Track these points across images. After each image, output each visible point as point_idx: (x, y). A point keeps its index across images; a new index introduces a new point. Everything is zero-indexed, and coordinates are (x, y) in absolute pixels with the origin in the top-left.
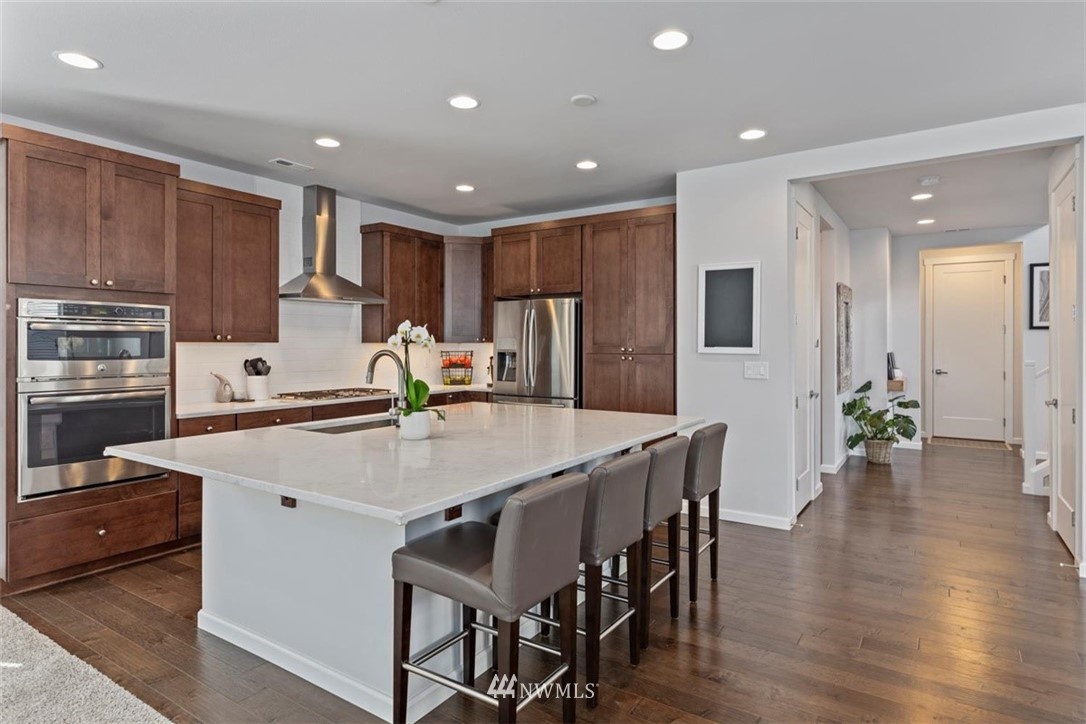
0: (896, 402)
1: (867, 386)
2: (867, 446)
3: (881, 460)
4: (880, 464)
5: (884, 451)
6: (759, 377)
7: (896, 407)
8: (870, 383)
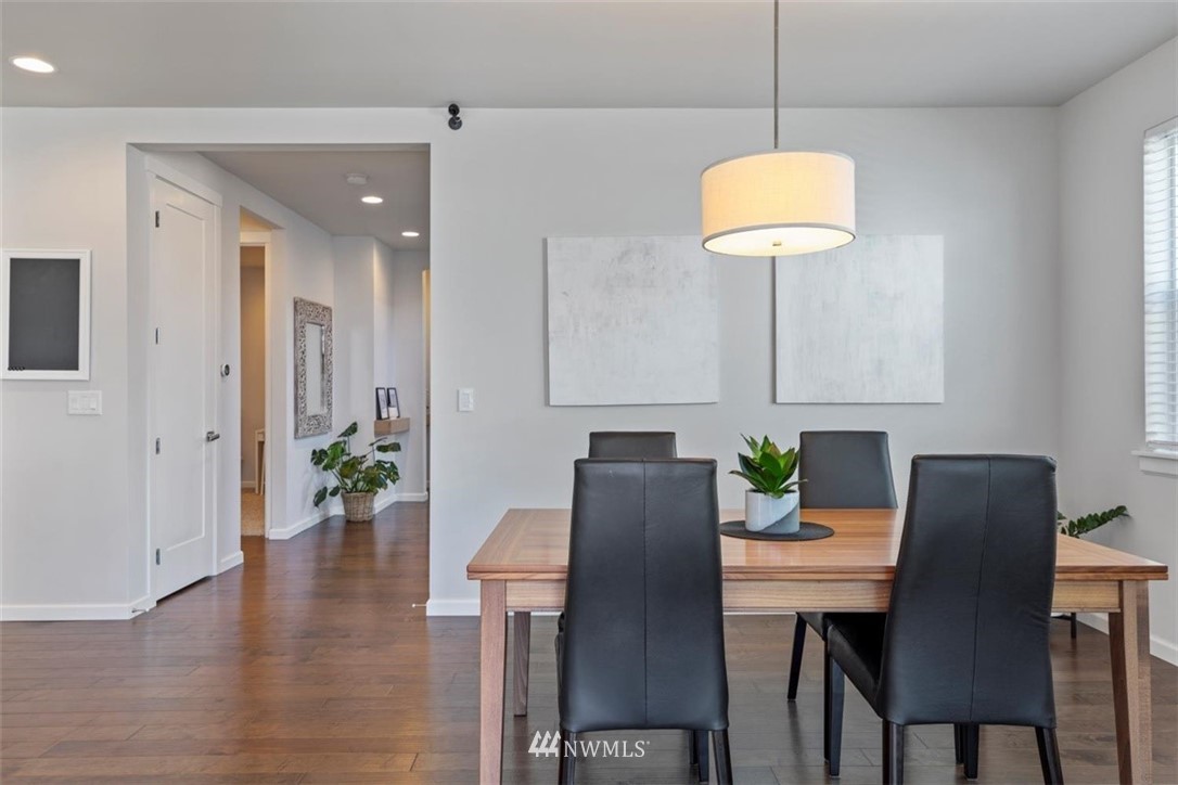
0: (375, 446)
1: (353, 429)
2: (346, 501)
3: (360, 516)
4: (358, 522)
5: (362, 507)
6: (87, 412)
7: (376, 452)
8: (355, 424)
